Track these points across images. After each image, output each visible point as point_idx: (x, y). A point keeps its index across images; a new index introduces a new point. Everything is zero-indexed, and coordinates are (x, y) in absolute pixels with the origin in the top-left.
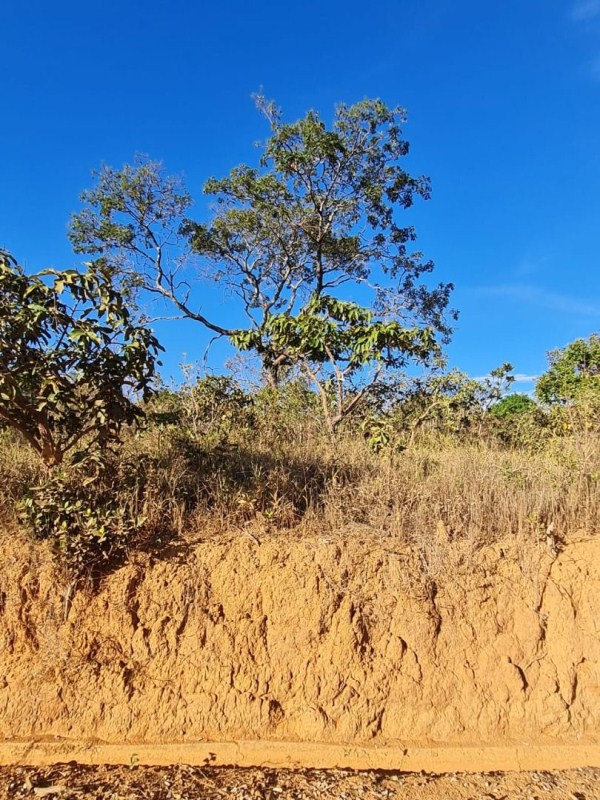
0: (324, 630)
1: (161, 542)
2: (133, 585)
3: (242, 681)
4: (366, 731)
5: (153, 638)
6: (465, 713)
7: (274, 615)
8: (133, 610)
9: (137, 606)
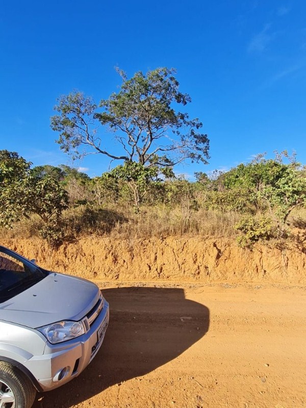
0: (106, 258)
1: (71, 240)
2: (65, 249)
3: (88, 268)
4: (114, 278)
5: (70, 260)
6: (136, 275)
7: (96, 255)
8: (65, 254)
9: (66, 253)
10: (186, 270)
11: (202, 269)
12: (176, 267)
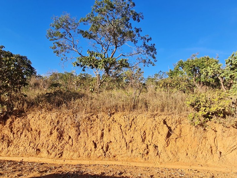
0: (51, 133)
1: (20, 113)
2: (11, 123)
3: (32, 145)
4: (58, 156)
5: (15, 135)
6: (81, 153)
7: (42, 130)
8: (11, 129)
9: (12, 128)
10: (134, 149)
11: (151, 148)
12: (122, 146)
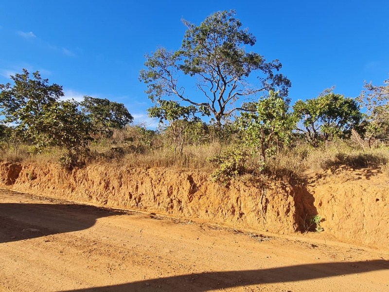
0: (100, 184)
2: (75, 172)
3: (87, 192)
4: (103, 203)
5: (77, 183)
8: (75, 178)
10: (161, 202)
11: (175, 203)
12: (151, 198)
